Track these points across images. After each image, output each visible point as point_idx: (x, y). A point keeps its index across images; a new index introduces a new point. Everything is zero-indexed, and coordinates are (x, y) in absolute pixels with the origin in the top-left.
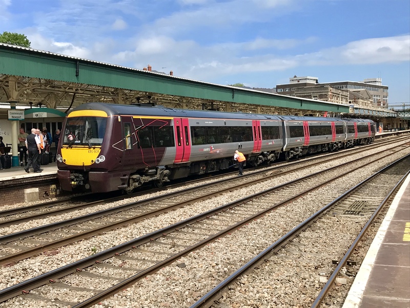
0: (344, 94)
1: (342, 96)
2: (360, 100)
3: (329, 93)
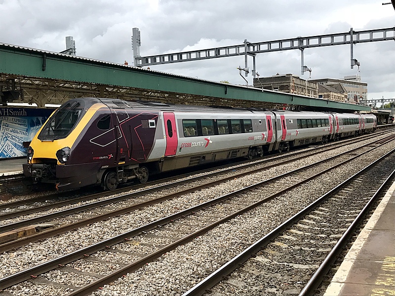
0: (312, 86)
1: (308, 88)
2: (331, 93)
3: (291, 84)
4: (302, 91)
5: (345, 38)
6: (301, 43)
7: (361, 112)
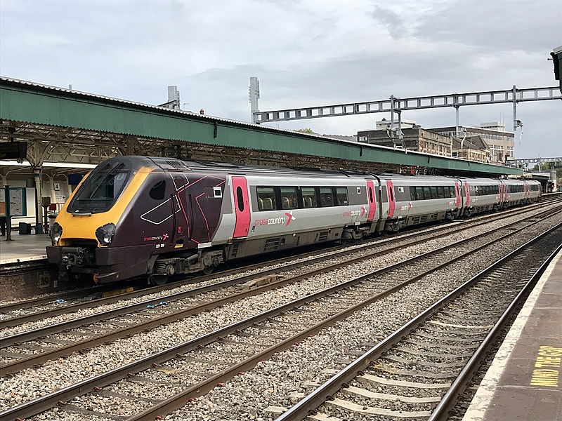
0: (444, 141)
1: (441, 144)
2: (469, 150)
3: (419, 139)
4: (433, 148)
5: (507, 96)
6: (456, 100)
7: (509, 176)
